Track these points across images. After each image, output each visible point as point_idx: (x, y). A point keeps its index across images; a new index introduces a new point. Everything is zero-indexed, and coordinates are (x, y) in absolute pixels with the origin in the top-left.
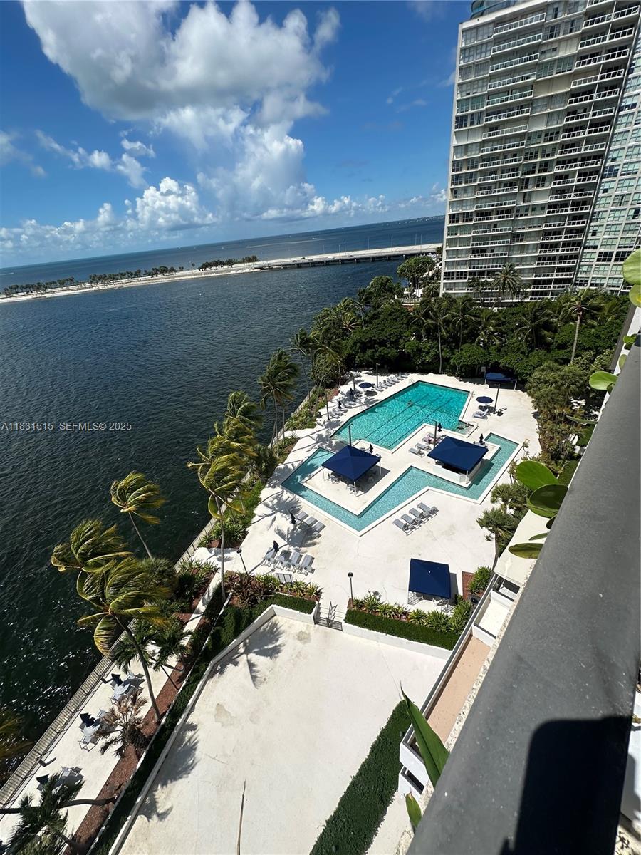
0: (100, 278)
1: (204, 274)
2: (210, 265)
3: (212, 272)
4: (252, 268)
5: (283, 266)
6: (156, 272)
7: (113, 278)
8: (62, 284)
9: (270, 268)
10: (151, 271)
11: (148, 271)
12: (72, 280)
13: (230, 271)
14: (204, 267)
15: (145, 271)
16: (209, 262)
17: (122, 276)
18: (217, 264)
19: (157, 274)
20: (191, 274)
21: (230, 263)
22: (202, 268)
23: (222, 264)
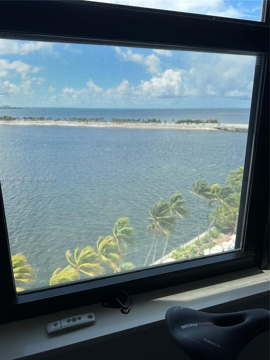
0: (117, 120)
1: (178, 127)
2: (183, 122)
3: (184, 126)
4: (211, 127)
5: (236, 129)
6: (149, 121)
7: (124, 121)
8: (97, 120)
9: (226, 130)
10: (147, 120)
11: (145, 120)
12: (102, 119)
13: (195, 127)
14: (179, 122)
15: (143, 120)
16: (183, 120)
17: (129, 121)
18: (188, 122)
19: (149, 122)
20: (171, 125)
21: (198, 122)
22: (178, 122)
23: (192, 122)
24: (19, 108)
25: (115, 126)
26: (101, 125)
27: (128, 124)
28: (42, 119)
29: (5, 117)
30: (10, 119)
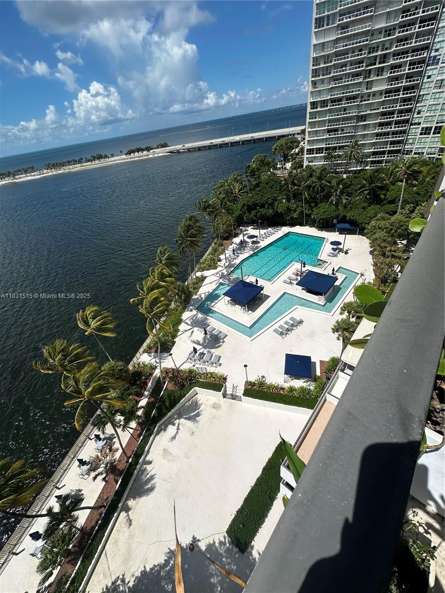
0: (53, 165)
1: (130, 158)
2: (133, 151)
3: (136, 156)
4: (164, 153)
6: (94, 158)
7: (63, 165)
8: (26, 171)
9: (178, 152)
10: (90, 158)
11: (88, 158)
12: (32, 168)
13: (148, 155)
14: (129, 153)
15: (86, 159)
18: (138, 150)
19: (95, 160)
20: (120, 159)
21: (148, 149)
22: (127, 154)
23: (142, 150)
25: (55, 173)
27: (71, 167)
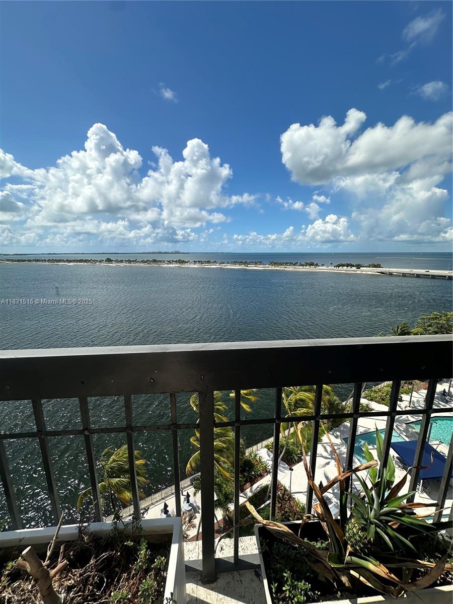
0: (275, 263)
1: (337, 270)
2: (343, 266)
3: (344, 270)
4: (374, 272)
5: (403, 274)
6: (307, 264)
7: (281, 264)
8: (256, 264)
9: (391, 274)
10: (304, 263)
12: (261, 262)
13: (356, 271)
14: (339, 266)
15: (301, 263)
18: (348, 265)
20: (329, 269)
21: (359, 266)
22: (336, 266)
23: (352, 266)
24: (187, 253)
25: (273, 268)
26: (260, 268)
27: (286, 267)
28: (209, 262)
29: (179, 260)
30: (183, 262)
